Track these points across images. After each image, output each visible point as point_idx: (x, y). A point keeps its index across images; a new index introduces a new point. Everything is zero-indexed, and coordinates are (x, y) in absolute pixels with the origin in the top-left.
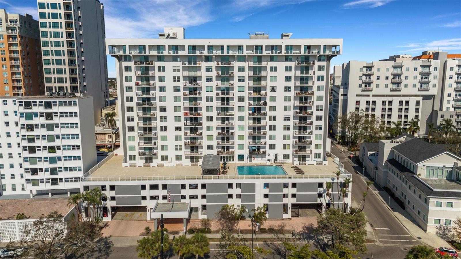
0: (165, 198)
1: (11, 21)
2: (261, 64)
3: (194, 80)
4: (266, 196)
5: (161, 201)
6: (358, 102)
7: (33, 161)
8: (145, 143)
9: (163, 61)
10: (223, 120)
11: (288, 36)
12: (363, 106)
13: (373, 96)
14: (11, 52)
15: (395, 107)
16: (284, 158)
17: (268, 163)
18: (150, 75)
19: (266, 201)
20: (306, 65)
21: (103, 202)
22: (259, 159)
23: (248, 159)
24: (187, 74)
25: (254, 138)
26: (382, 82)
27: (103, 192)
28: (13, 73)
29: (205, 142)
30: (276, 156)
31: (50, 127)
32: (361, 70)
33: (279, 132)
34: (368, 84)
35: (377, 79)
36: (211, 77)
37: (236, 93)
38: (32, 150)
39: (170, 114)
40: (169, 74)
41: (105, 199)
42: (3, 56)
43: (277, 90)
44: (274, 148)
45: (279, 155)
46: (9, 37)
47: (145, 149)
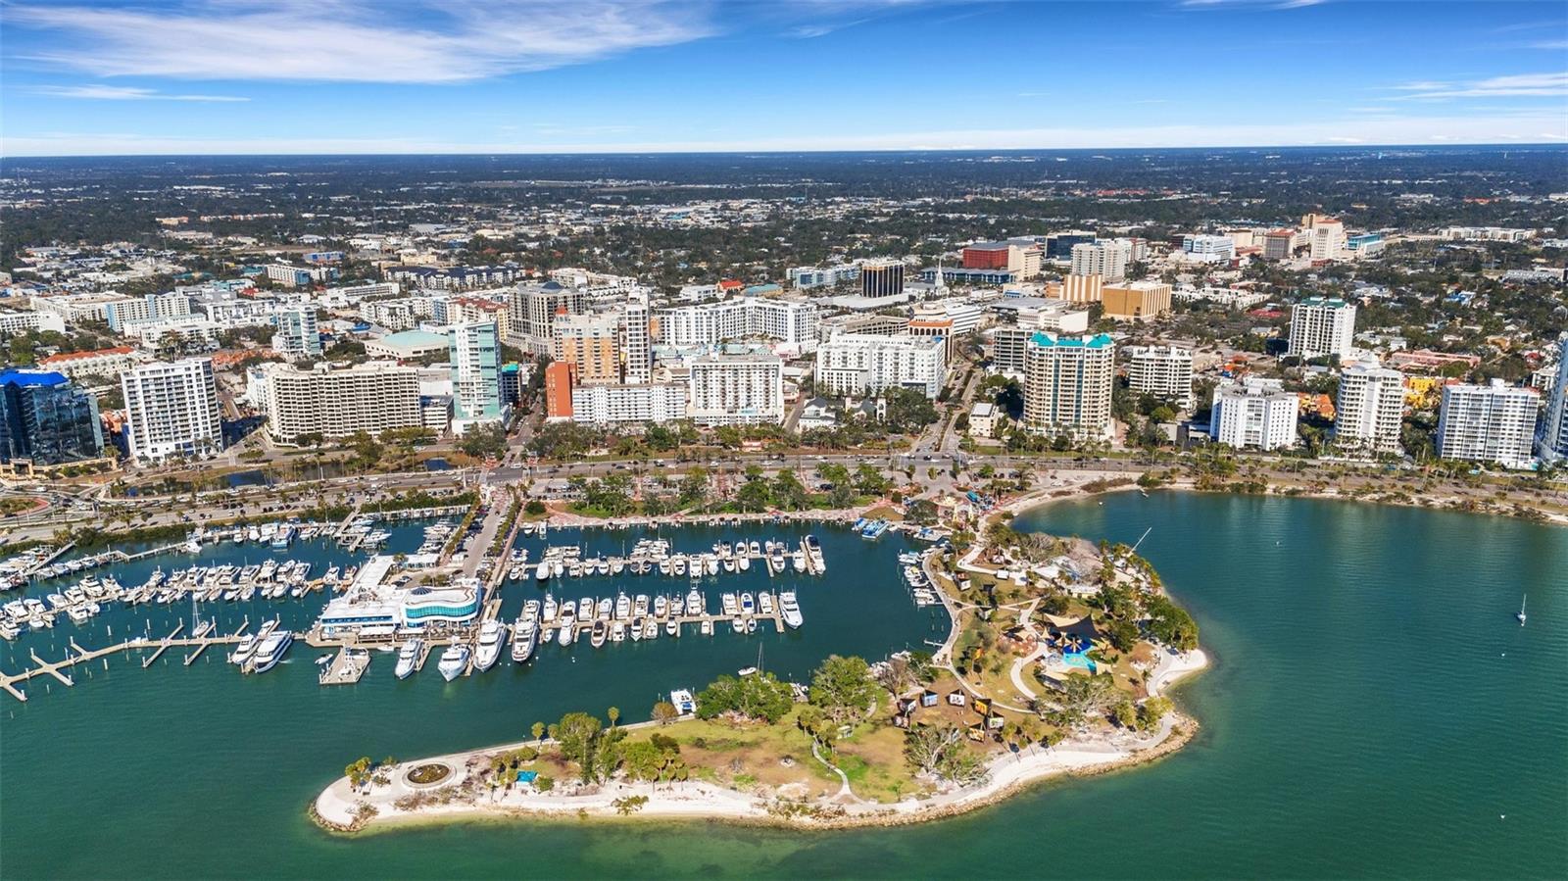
12: (826, 376)
13: (832, 369)
15: (844, 377)
26: (836, 361)
29: (727, 401)
33: (758, 397)
34: (828, 362)
35: (833, 359)
39: (714, 390)
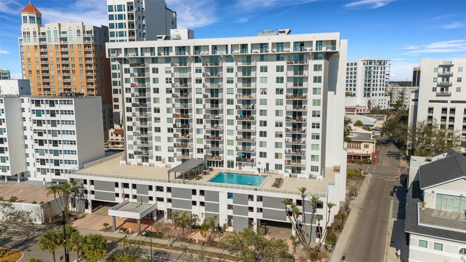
0: (135, 197)
1: (88, 32)
2: (251, 65)
3: (184, 81)
4: (230, 207)
5: (131, 200)
6: (431, 110)
7: (42, 152)
8: (142, 143)
9: (157, 63)
10: (213, 123)
11: (284, 32)
13: (452, 102)
14: (86, 59)
16: (276, 169)
17: (257, 172)
18: (146, 77)
19: (231, 212)
20: (300, 64)
21: (85, 195)
22: (249, 167)
23: (238, 166)
24: (177, 75)
25: (244, 144)
27: (85, 185)
28: (88, 77)
29: (195, 145)
30: (267, 165)
31: (54, 123)
32: (436, 70)
34: (444, 87)
35: (458, 81)
36: (201, 79)
37: (225, 96)
38: (41, 143)
39: (163, 115)
40: (162, 76)
41: (86, 192)
42: (81, 63)
43: (268, 92)
44: (265, 156)
45: (270, 165)
46: (85, 46)
47: (142, 148)
